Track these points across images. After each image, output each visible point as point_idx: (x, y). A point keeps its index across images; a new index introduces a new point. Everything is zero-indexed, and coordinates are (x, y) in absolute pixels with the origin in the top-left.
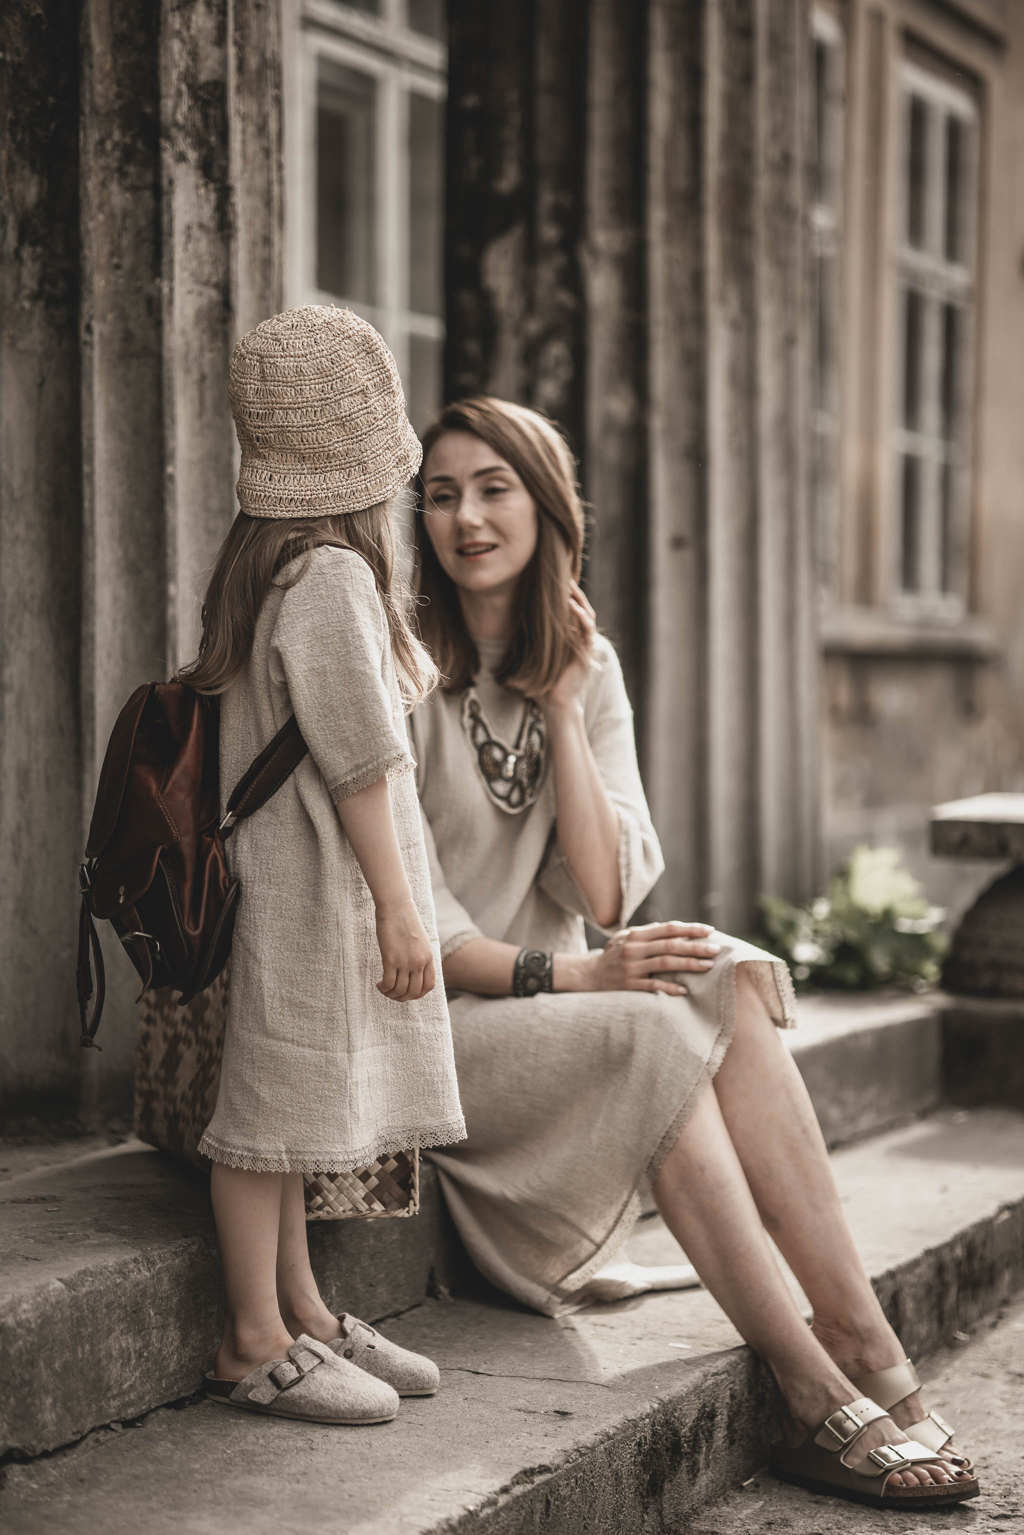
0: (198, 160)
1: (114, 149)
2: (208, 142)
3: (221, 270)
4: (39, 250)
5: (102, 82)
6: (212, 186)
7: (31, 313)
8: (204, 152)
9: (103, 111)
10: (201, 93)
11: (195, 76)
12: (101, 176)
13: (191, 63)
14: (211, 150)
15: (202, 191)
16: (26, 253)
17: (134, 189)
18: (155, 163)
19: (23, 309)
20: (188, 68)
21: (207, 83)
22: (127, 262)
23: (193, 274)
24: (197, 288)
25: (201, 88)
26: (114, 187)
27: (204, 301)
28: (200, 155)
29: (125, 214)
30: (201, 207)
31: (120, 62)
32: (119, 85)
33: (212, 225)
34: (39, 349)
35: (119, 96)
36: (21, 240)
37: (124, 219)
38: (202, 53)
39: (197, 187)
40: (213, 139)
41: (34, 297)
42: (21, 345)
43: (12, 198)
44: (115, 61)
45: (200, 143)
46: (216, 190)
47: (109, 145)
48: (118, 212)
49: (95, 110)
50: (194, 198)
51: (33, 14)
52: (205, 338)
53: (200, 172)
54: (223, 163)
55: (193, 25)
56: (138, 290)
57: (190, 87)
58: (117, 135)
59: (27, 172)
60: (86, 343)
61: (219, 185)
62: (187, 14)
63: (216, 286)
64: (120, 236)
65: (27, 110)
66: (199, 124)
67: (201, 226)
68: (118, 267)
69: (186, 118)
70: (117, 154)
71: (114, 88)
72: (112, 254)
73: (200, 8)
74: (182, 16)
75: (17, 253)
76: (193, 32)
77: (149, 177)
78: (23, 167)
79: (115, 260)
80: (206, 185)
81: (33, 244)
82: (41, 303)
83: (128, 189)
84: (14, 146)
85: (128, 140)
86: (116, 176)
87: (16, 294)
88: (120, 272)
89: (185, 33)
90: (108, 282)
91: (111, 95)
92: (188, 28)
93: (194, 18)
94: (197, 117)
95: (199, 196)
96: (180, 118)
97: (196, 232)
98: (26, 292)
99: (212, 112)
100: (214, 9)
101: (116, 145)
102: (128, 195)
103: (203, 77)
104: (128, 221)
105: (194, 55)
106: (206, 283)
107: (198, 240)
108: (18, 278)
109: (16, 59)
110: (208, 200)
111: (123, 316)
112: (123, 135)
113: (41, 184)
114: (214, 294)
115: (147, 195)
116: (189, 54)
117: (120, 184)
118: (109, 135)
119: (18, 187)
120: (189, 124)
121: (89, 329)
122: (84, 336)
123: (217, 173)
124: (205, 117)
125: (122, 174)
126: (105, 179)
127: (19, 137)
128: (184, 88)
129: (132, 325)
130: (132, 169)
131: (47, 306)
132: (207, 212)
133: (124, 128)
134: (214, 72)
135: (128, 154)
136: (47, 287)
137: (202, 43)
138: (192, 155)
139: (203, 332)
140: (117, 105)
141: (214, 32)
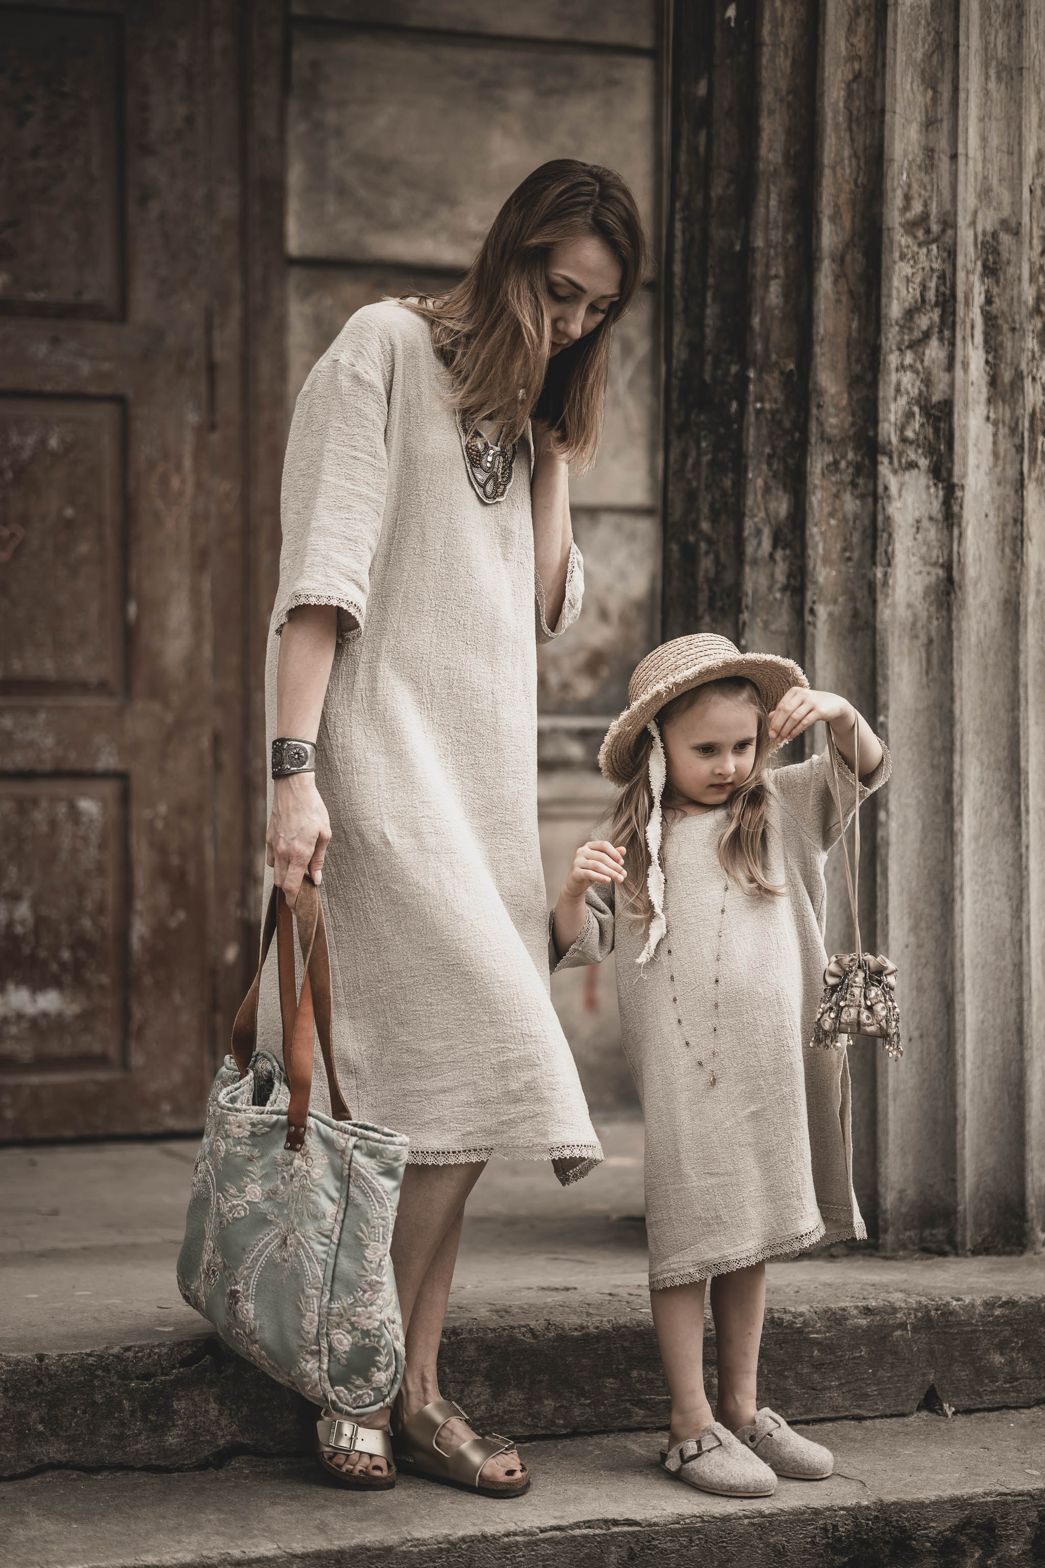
0: (929, 467)
1: (847, 467)
2: (940, 450)
3: (946, 554)
4: (788, 552)
5: (837, 415)
6: (940, 485)
7: (781, 601)
8: (935, 458)
9: (838, 438)
10: (933, 412)
11: (928, 400)
12: (834, 490)
13: (924, 389)
14: (940, 455)
15: (932, 490)
16: (779, 555)
17: (862, 497)
18: (874, 475)
19: (775, 599)
20: (921, 392)
21: (939, 402)
22: (856, 555)
23: (922, 558)
24: (925, 569)
25: (933, 407)
26: (847, 497)
27: (933, 578)
28: (931, 461)
29: (856, 517)
30: (931, 503)
31: (855, 398)
32: (853, 416)
33: (940, 516)
34: (786, 629)
35: (853, 424)
36: (775, 546)
37: (854, 522)
38: (935, 379)
39: (928, 487)
40: (942, 447)
41: (784, 589)
42: (773, 627)
43: (767, 514)
44: (850, 396)
45: (931, 451)
46: (943, 488)
47: (843, 464)
48: (850, 517)
49: (825, 439)
50: (924, 497)
51: (788, 369)
52: (933, 609)
53: (931, 476)
54: (949, 465)
55: (926, 358)
56: (864, 576)
57: (921, 408)
58: (850, 455)
59: (780, 493)
60: (809, 623)
61: (945, 484)
62: (921, 350)
63: (942, 566)
64: (851, 534)
65: (782, 445)
66: (931, 437)
67: (931, 518)
68: (849, 559)
69: (917, 434)
70: (851, 470)
71: (850, 419)
72: (845, 550)
73: (934, 342)
74: (916, 353)
75: (771, 556)
76: (926, 364)
77: (871, 487)
78: (778, 489)
79: (847, 554)
80: (935, 485)
81: (784, 548)
82: (788, 593)
83: (857, 497)
84: (771, 474)
85: (859, 458)
86: (850, 487)
87: (770, 589)
88: (850, 564)
89: (919, 365)
90: (839, 572)
91: (847, 425)
92: (922, 361)
93: (927, 352)
94: (930, 431)
95: (929, 495)
96: (910, 434)
97: (926, 523)
98: (778, 586)
99: (942, 425)
100: (946, 343)
101: (849, 464)
102: (858, 502)
103: (935, 399)
104: (858, 522)
105: (928, 382)
106: (935, 564)
107: (928, 530)
108: (772, 575)
109: (774, 406)
110: (937, 497)
111: (852, 598)
112: (856, 454)
113: (789, 499)
114: (941, 572)
115: (870, 500)
116: (922, 381)
117: (852, 494)
118: (844, 457)
119: (773, 505)
120: (921, 437)
121: (812, 612)
122: (808, 618)
123: (944, 474)
124: (937, 430)
125: (854, 485)
126: (839, 491)
127: (775, 466)
128: (916, 409)
129: (858, 605)
130: (861, 481)
131: (792, 596)
132: (936, 507)
133: (856, 449)
134: (944, 392)
135: (858, 469)
136: (792, 581)
137: (935, 371)
138: (924, 463)
139: (931, 604)
140: (851, 433)
141: (946, 361)
